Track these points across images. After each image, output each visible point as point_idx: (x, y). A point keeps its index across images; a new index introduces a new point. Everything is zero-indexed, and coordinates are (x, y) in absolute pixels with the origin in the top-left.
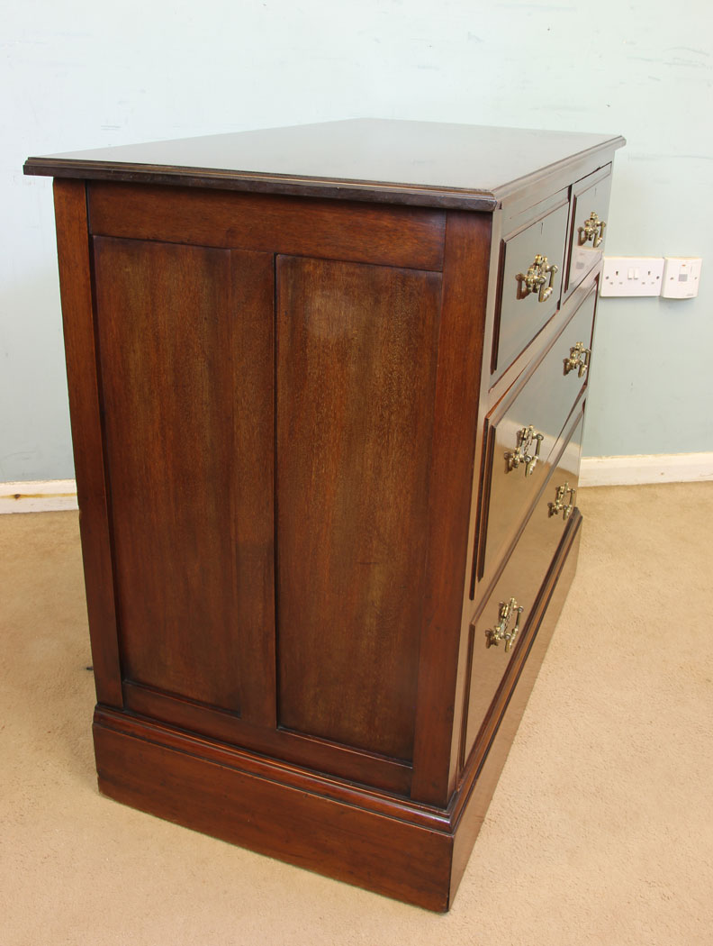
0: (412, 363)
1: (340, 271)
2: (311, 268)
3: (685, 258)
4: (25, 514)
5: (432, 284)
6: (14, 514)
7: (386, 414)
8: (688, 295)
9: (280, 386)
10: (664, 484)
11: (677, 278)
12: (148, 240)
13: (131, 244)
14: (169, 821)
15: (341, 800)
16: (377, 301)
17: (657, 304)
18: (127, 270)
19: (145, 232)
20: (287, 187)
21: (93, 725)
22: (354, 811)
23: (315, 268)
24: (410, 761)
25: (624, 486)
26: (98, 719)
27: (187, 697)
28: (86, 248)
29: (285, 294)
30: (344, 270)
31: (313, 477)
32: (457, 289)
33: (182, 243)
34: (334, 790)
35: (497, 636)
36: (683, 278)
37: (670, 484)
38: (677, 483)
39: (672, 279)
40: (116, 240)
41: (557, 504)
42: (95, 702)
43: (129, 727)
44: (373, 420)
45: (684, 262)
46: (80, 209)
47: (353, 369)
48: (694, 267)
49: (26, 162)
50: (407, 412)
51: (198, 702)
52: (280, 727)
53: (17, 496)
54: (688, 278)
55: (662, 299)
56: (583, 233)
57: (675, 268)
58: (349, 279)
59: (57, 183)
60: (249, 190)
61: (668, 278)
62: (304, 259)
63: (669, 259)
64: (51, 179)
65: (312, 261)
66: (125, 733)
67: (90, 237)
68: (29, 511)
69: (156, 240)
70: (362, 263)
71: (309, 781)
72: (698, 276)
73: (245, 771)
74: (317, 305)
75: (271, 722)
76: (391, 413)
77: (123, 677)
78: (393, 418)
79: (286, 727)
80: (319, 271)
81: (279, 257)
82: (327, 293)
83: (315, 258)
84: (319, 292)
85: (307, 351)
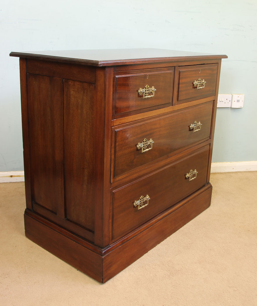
3: (239, 94)
4: (14, 182)
5: (95, 87)
6: (10, 182)
8: (240, 107)
10: (234, 172)
11: (236, 101)
15: (77, 242)
16: (84, 92)
17: (230, 110)
21: (24, 214)
22: (80, 246)
25: (220, 173)
26: (26, 212)
27: (46, 208)
30: (77, 84)
31: (72, 142)
32: (99, 89)
33: (45, 76)
36: (238, 101)
37: (236, 172)
38: (238, 172)
39: (234, 101)
40: (32, 74)
42: (26, 208)
44: (84, 126)
45: (238, 96)
46: (24, 66)
48: (242, 97)
49: (10, 53)
50: (91, 124)
53: (11, 176)
54: (240, 101)
55: (231, 108)
57: (235, 97)
58: (78, 86)
59: (21, 59)
61: (233, 100)
62: (69, 80)
63: (234, 95)
64: (19, 58)
66: (31, 217)
67: (27, 74)
68: (15, 182)
72: (243, 100)
74: (72, 93)
75: (63, 217)
76: (88, 124)
77: (32, 201)
78: (88, 125)
79: (67, 219)
80: (72, 84)
81: (64, 80)
82: (74, 90)
83: (71, 80)
84: (72, 90)
85: (70, 106)
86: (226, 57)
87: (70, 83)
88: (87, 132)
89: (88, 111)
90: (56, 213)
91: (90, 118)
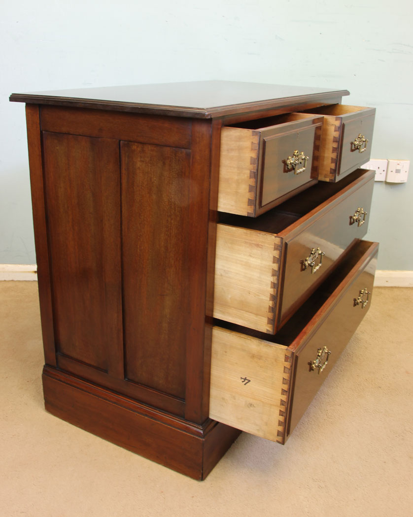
0: (180, 194)
1: (148, 148)
2: (135, 147)
3: (399, 160)
5: (188, 155)
7: (169, 219)
8: (401, 181)
9: (123, 205)
10: (387, 287)
12: (65, 134)
13: (59, 135)
14: (76, 426)
15: (152, 418)
16: (164, 164)
17: (384, 185)
18: (57, 148)
19: (64, 129)
20: (118, 107)
21: (42, 375)
22: (158, 423)
23: (137, 148)
24: (184, 399)
26: (45, 371)
27: (85, 362)
28: (39, 137)
29: (125, 160)
30: (150, 149)
31: (138, 251)
32: (198, 157)
33: (80, 135)
34: (150, 413)
35: (313, 365)
36: (398, 171)
37: (390, 287)
38: (395, 288)
39: (392, 171)
40: (53, 133)
41: (358, 299)
42: (44, 364)
43: (57, 376)
44: (164, 222)
45: (398, 162)
46: (37, 119)
47: (154, 197)
48: (405, 165)
49: (11, 96)
50: (178, 218)
51: (89, 365)
52: (126, 379)
54: (401, 171)
55: (387, 183)
56: (353, 146)
57: (394, 165)
58: (152, 153)
59: (27, 106)
60: (102, 109)
61: (389, 171)
62: (132, 143)
63: (391, 161)
64: (25, 104)
65: (136, 144)
66: (56, 379)
67: (41, 132)
69: (69, 134)
70: (157, 145)
71: (138, 407)
72: (408, 171)
73: (109, 401)
74: (138, 165)
75: (122, 376)
76: (172, 219)
77: (56, 351)
78: (172, 222)
79: (129, 379)
80: (139, 149)
81: (122, 142)
82: (142, 159)
83: (137, 142)
84: (139, 159)
85: (134, 188)
86: (347, 93)
87: (134, 147)
88: (170, 234)
89: (172, 196)
90: (106, 371)
91: (177, 208)
